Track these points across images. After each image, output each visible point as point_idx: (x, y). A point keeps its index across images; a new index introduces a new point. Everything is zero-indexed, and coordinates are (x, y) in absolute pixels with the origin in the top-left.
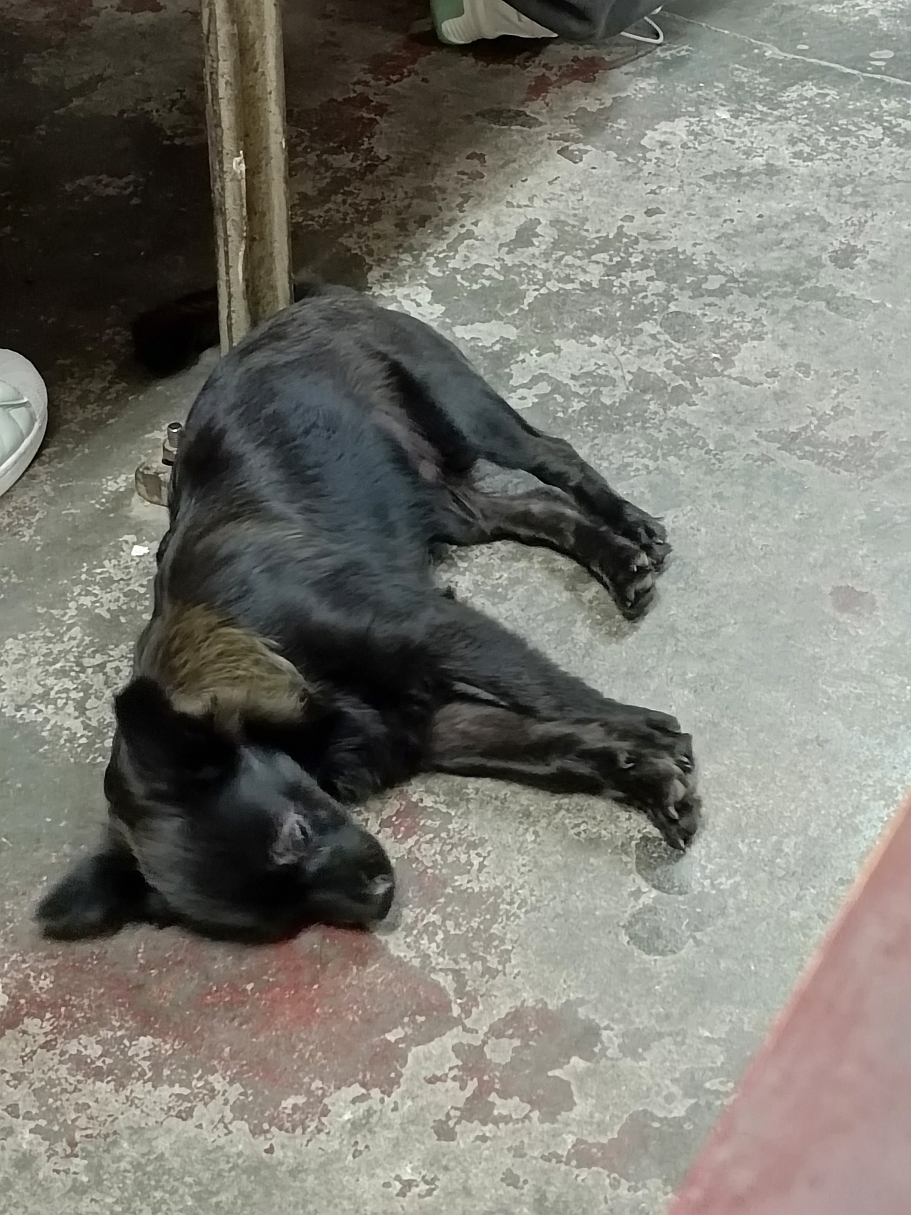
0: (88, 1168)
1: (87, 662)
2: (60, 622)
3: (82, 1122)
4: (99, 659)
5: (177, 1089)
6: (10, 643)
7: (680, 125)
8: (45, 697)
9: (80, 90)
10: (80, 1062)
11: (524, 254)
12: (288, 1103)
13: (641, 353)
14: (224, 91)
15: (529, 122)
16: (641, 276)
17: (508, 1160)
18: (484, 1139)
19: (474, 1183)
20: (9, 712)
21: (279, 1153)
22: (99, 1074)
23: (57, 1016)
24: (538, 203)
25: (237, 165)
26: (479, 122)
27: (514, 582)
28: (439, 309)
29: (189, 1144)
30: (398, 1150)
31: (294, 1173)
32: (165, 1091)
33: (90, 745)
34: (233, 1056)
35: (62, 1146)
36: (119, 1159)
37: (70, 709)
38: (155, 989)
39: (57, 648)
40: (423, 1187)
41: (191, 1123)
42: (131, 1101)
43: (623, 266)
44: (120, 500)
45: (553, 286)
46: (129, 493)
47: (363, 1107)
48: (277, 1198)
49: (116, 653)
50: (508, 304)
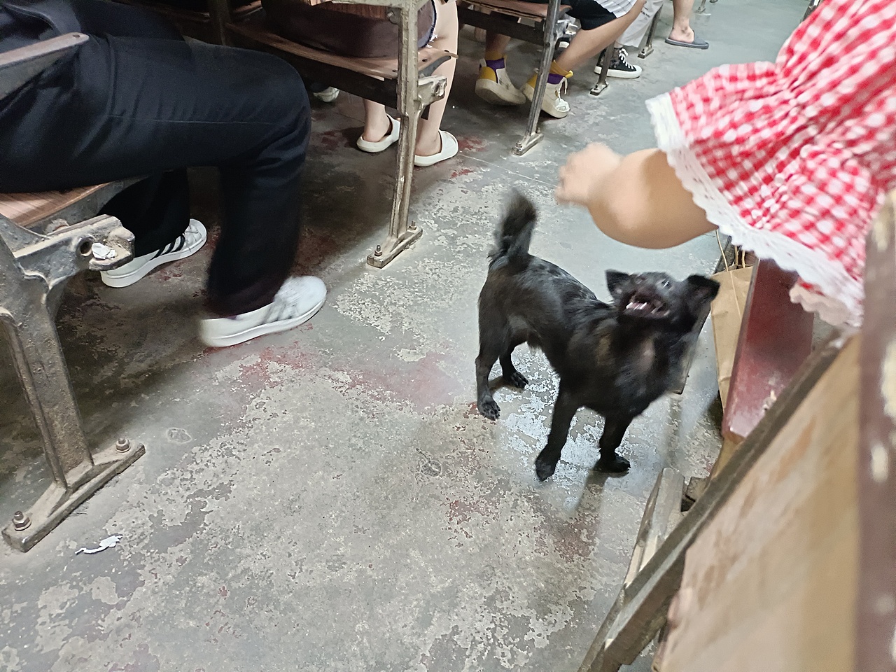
0: (378, 421)
1: (360, 302)
2: (351, 292)
3: (375, 410)
4: (363, 302)
5: (398, 403)
6: (339, 296)
7: (490, 187)
8: (350, 310)
9: (339, 165)
10: (372, 396)
11: (456, 214)
12: (426, 408)
13: (488, 240)
15: (453, 183)
16: (486, 222)
17: (483, 423)
18: (475, 418)
19: (475, 428)
20: (342, 313)
21: (425, 419)
22: (378, 399)
23: (365, 385)
24: (458, 202)
25: (402, 180)
26: (440, 182)
27: (465, 291)
28: (437, 225)
29: (403, 416)
30: (455, 420)
31: (430, 424)
32: (395, 404)
33: (364, 322)
34: (411, 396)
35: (371, 416)
36: (386, 419)
37: (357, 313)
38: (389, 380)
39: (352, 298)
40: (462, 429)
41: (403, 411)
42: (386, 405)
43: (481, 219)
44: (362, 264)
45: (464, 222)
46: (364, 263)
47: (445, 410)
48: (427, 429)
49: (367, 300)
50: (454, 225)
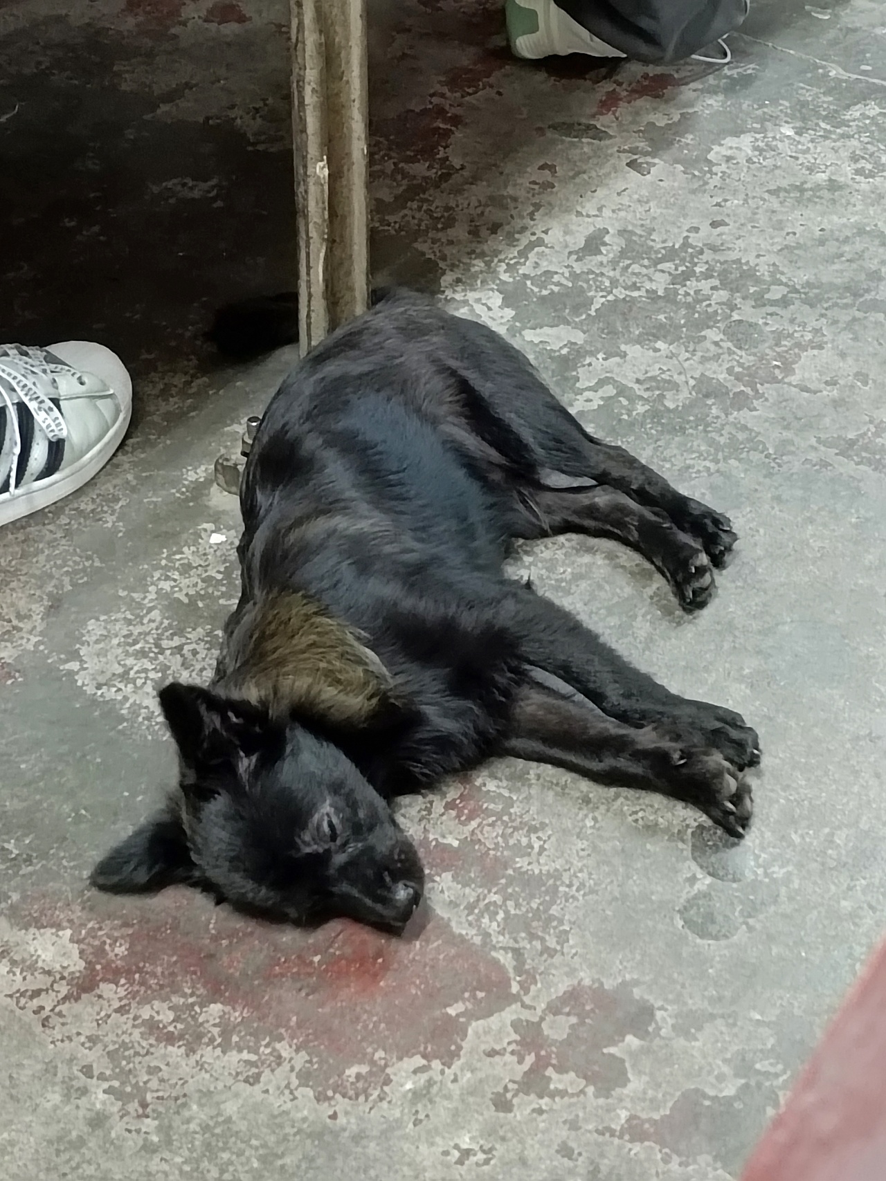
0: (159, 1129)
1: (165, 643)
2: (140, 605)
3: (154, 1084)
4: (177, 641)
5: (245, 1055)
6: (91, 624)
7: (746, 141)
8: (124, 676)
9: (170, 97)
10: (152, 1027)
11: (592, 262)
12: (352, 1072)
13: (704, 360)
14: (310, 98)
15: (599, 135)
16: (705, 286)
17: (564, 1133)
18: (540, 1111)
19: (530, 1154)
20: (90, 690)
21: (342, 1120)
22: (170, 1039)
23: (131, 982)
24: (607, 213)
25: (321, 170)
26: (550, 134)
27: (577, 577)
28: (509, 313)
29: (256, 1108)
30: (457, 1120)
31: (358, 1138)
32: (234, 1057)
34: (300, 1025)
35: (134, 1106)
36: (188, 1121)
37: (148, 688)
38: (225, 959)
39: (137, 630)
40: (481, 1156)
41: (258, 1088)
42: (201, 1066)
43: (687, 275)
44: (199, 490)
45: (620, 293)
46: (208, 483)
47: (423, 1078)
48: (339, 1163)
49: (193, 636)
50: (576, 309)
